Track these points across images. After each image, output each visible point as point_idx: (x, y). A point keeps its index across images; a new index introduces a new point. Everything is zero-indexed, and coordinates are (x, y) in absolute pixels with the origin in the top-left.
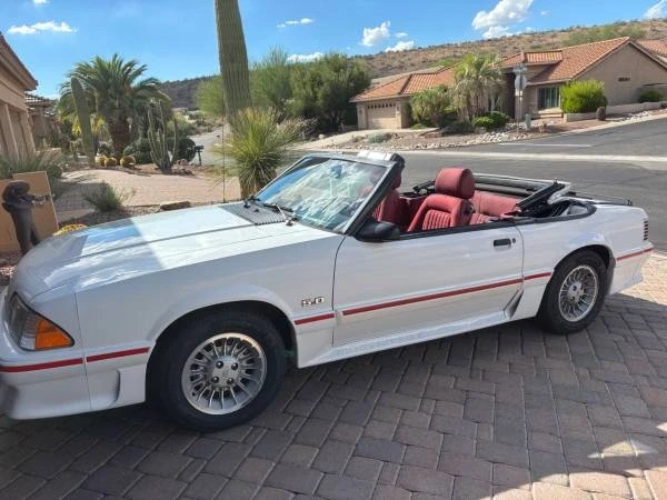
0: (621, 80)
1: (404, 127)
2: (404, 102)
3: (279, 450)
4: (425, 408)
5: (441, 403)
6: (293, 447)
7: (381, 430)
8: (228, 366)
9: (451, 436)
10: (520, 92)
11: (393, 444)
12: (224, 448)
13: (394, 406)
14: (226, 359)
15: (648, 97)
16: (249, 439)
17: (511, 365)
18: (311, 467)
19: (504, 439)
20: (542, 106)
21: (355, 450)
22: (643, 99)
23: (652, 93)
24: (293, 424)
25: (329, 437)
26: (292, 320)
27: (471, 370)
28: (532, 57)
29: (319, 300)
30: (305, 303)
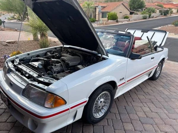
0: (120, 13)
3: (121, 126)
4: (145, 105)
5: (147, 103)
6: (124, 124)
7: (141, 114)
8: (103, 102)
9: (159, 114)
10: (97, 13)
11: (148, 118)
12: (104, 128)
13: (137, 106)
14: (102, 100)
15: (126, 17)
16: (109, 124)
17: (152, 90)
18: (135, 130)
19: (170, 112)
20: (102, 17)
21: (141, 122)
22: (125, 18)
23: (127, 16)
24: (117, 117)
25: (130, 119)
26: (118, 85)
27: (144, 92)
28: (100, 4)
29: (123, 78)
30: (120, 80)
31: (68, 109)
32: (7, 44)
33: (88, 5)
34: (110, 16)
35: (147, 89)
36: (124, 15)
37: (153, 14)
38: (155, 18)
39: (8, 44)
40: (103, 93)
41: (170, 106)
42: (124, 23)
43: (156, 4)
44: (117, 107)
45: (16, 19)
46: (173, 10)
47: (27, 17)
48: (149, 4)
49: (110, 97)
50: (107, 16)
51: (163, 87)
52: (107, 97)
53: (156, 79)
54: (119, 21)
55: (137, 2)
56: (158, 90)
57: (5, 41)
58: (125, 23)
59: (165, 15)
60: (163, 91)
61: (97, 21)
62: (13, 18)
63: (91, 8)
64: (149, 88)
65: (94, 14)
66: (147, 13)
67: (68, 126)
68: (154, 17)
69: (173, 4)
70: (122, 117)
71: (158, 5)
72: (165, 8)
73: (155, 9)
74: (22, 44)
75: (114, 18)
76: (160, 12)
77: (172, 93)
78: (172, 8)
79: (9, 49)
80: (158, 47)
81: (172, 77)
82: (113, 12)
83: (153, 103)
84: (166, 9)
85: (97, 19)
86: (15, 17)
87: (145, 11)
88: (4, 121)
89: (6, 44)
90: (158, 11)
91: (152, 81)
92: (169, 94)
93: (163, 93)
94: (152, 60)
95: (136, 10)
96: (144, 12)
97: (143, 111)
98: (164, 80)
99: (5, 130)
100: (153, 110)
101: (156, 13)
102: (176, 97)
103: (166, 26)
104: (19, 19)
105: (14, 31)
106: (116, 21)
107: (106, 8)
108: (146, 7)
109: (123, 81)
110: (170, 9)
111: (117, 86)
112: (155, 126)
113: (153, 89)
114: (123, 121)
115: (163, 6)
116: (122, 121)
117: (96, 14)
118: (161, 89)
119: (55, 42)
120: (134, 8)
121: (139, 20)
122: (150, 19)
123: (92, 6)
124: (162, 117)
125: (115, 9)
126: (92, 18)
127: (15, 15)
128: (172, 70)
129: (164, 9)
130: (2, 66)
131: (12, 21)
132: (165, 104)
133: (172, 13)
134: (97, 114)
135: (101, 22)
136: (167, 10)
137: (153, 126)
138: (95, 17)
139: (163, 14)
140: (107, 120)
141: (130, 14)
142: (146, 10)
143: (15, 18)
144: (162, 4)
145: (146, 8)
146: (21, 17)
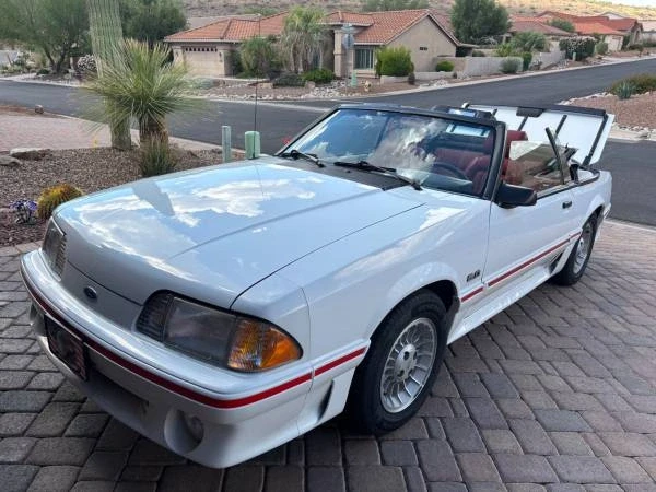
0: (421, 49)
1: (227, 75)
2: (228, 47)
3: (477, 439)
4: (548, 370)
5: (556, 364)
6: (485, 433)
7: (540, 400)
8: (411, 356)
9: (600, 397)
10: (338, 50)
11: (566, 412)
12: (420, 448)
13: (521, 373)
14: (409, 348)
15: (442, 67)
16: (435, 433)
17: (563, 319)
18: (526, 452)
19: (638, 391)
20: (358, 65)
21: (542, 425)
22: (439, 68)
23: (446, 63)
24: (457, 408)
25: (505, 416)
26: (461, 296)
27: (540, 327)
28: (349, 17)
29: (478, 274)
30: (469, 278)
31: (308, 377)
32: (15, 163)
33: (307, 19)
34: (386, 63)
35: (548, 315)
36: (434, 60)
37: (538, 57)
38: (545, 69)
39: (18, 161)
40: (415, 322)
41: (634, 371)
42: (435, 87)
43: (550, 18)
44: (453, 378)
45: (33, 72)
46: (608, 40)
47: (75, 61)
48: (522, 19)
49: (433, 341)
50: (376, 62)
51: (601, 309)
52: (426, 341)
53: (575, 282)
54: (418, 80)
55: (480, 12)
56: (586, 319)
57: (7, 153)
58: (440, 87)
59: (580, 58)
60: (604, 322)
61: (338, 78)
62: (22, 66)
63: (318, 30)
64: (555, 311)
65: (328, 52)
66: (518, 50)
67: (289, 444)
68: (542, 67)
69: (608, 18)
70: (476, 411)
71: (554, 25)
72: (580, 34)
73: (546, 38)
74: (72, 160)
75: (399, 67)
76: (561, 50)
77: (633, 327)
78: (605, 36)
79: (24, 179)
80: (582, 168)
81: (628, 273)
82: (395, 47)
83: (573, 362)
84: (584, 38)
85: (338, 73)
86: (29, 63)
87: (508, 45)
88: (55, 431)
89: (13, 159)
90: (556, 44)
91: (562, 289)
92: (625, 330)
93: (605, 329)
94: (567, 211)
95: (478, 40)
96: (505, 48)
97: (545, 388)
98: (602, 286)
99: (66, 464)
100: (578, 386)
101: (549, 52)
102: (649, 341)
103: (587, 98)
104: (47, 72)
105: (32, 114)
106: (406, 78)
107: (369, 31)
108: (513, 29)
109: (476, 284)
110: (596, 36)
111: (457, 300)
112: (592, 437)
113: (569, 315)
114: (481, 422)
115: (573, 28)
116: (477, 424)
117: (335, 52)
118: (596, 314)
119: (193, 155)
120: (471, 33)
121: (490, 75)
122: (529, 74)
123: (321, 22)
124: (614, 407)
125: (401, 35)
126: (320, 67)
127: (27, 57)
128: (625, 251)
129: (579, 38)
130: (11, 239)
131: (17, 78)
132: (617, 365)
133: (604, 50)
134: (394, 400)
135: (352, 83)
136: (588, 41)
137: (585, 437)
138: (331, 63)
139: (574, 54)
140: (425, 421)
141: (457, 55)
142: (513, 40)
143: (29, 68)
144: (571, 20)
145: (513, 34)
146: (52, 61)
